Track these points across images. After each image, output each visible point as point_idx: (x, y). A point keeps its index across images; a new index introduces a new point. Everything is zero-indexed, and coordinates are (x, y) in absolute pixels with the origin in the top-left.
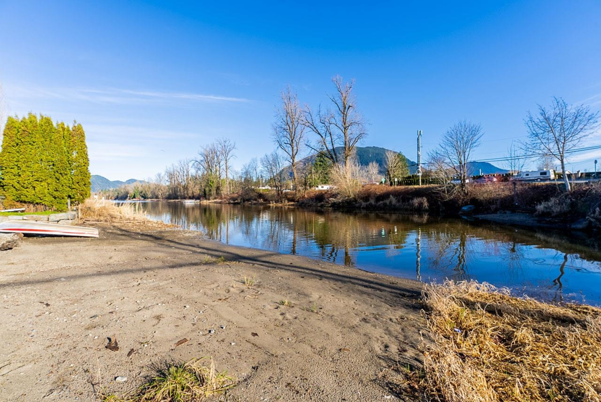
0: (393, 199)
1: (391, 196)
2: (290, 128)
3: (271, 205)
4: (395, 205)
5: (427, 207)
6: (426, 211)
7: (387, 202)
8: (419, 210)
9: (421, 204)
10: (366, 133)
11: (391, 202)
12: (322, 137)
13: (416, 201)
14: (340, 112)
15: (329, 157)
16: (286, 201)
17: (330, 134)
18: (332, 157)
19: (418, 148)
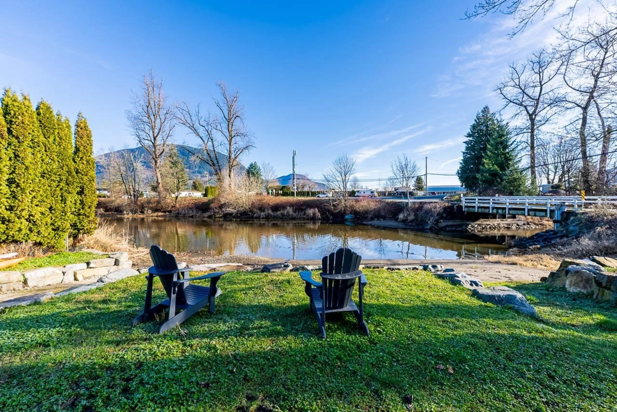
0: (290, 210)
1: (288, 207)
2: (151, 121)
3: (126, 216)
4: (292, 215)
5: (319, 216)
6: (320, 219)
7: (285, 212)
8: (313, 219)
9: (314, 214)
10: (253, 145)
11: (288, 212)
12: (204, 141)
13: (310, 212)
14: (224, 119)
15: (210, 163)
16: (150, 211)
17: (212, 140)
18: (214, 164)
19: (293, 165)
